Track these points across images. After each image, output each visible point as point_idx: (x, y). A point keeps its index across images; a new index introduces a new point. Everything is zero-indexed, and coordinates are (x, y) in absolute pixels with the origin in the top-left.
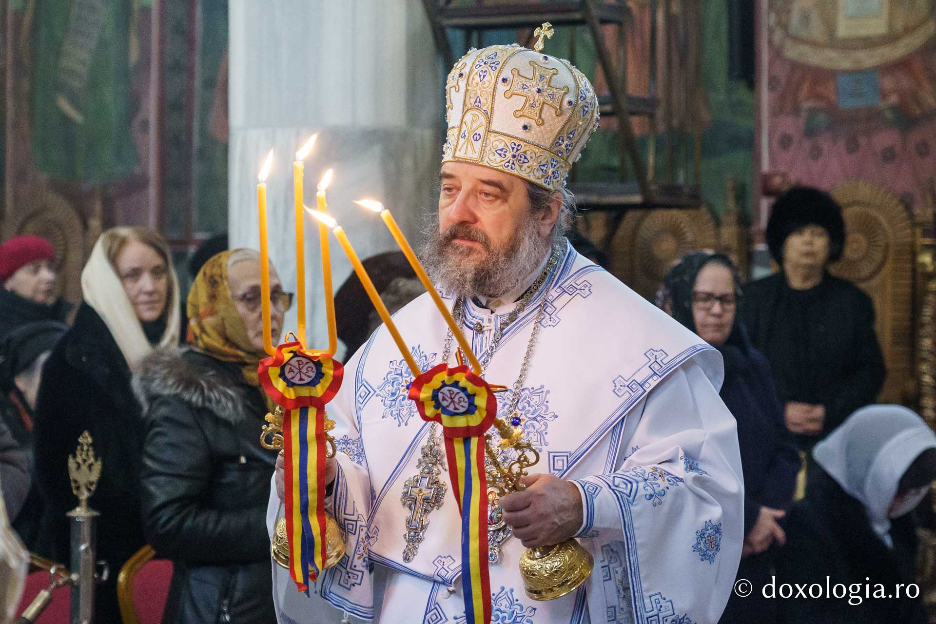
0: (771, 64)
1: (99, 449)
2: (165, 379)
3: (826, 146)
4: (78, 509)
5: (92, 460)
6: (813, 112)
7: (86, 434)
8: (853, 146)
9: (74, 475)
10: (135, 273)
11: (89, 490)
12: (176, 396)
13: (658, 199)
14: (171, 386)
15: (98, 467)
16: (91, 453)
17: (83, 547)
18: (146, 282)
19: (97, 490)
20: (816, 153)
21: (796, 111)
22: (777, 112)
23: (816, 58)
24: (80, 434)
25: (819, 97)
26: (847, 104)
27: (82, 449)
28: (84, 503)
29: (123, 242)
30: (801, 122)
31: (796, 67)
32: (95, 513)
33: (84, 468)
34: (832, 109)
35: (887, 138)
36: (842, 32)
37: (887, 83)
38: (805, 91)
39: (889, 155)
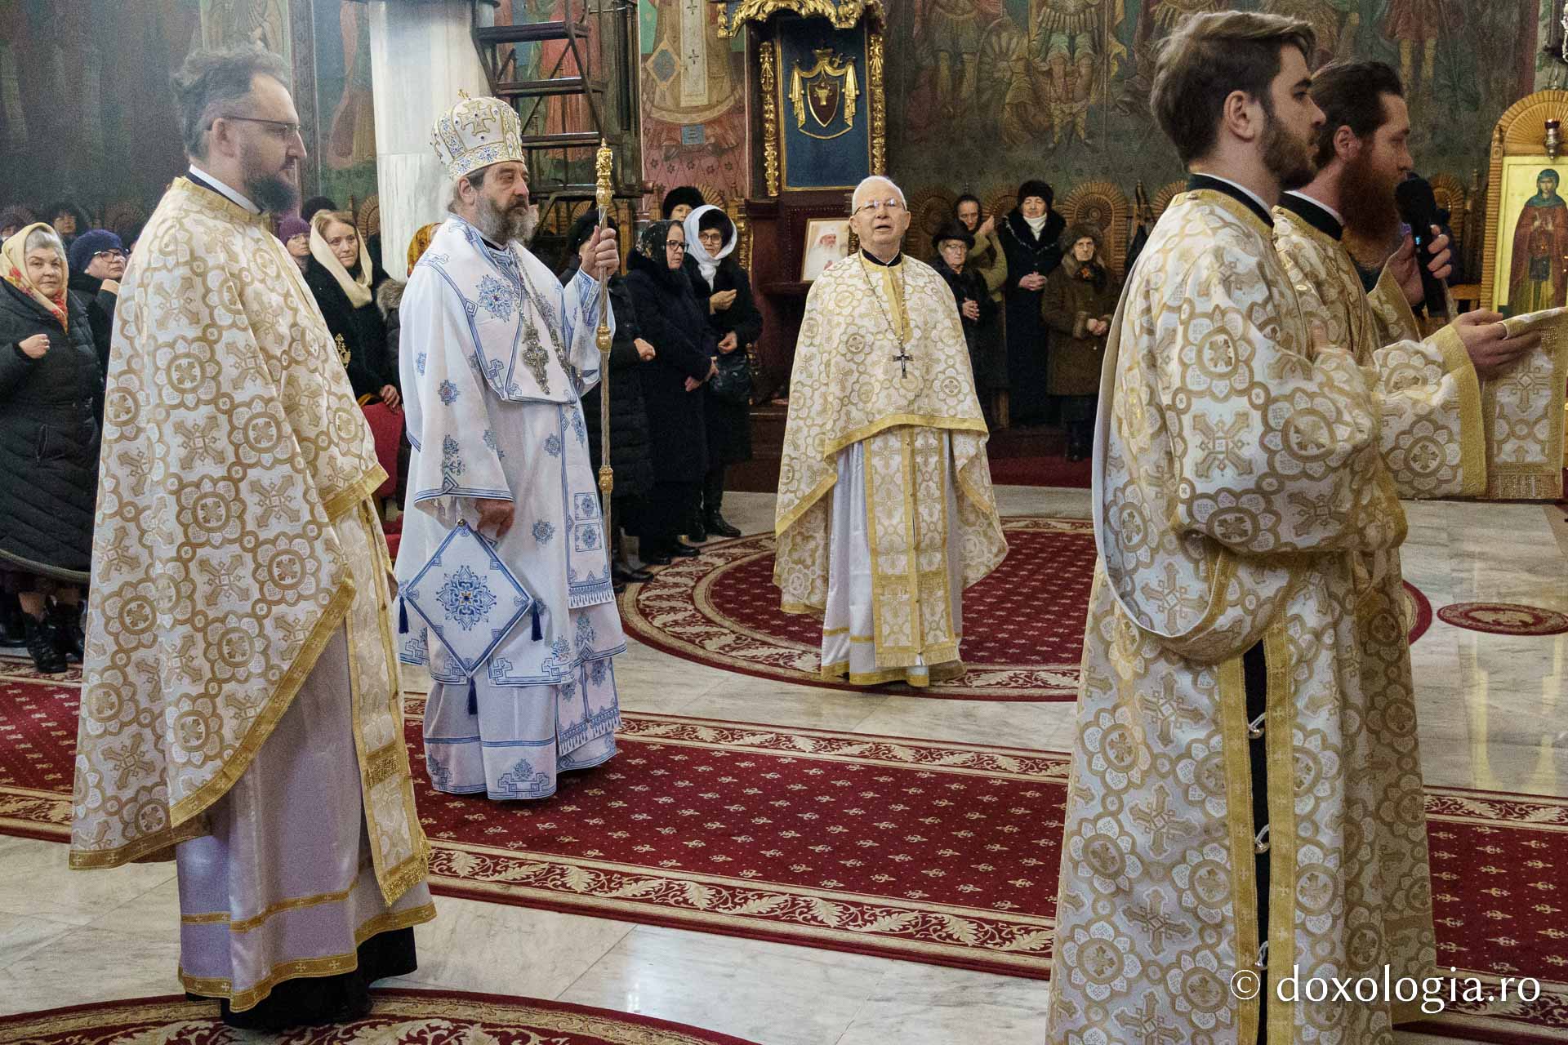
6: (668, 148)
10: (337, 241)
13: (625, 193)
18: (344, 245)
20: (671, 170)
21: (660, 147)
22: (649, 148)
23: (668, 118)
25: (671, 139)
26: (688, 143)
29: (328, 222)
30: (663, 153)
31: (659, 123)
34: (679, 146)
35: (710, 161)
36: (683, 104)
37: (709, 131)
38: (664, 136)
39: (711, 170)
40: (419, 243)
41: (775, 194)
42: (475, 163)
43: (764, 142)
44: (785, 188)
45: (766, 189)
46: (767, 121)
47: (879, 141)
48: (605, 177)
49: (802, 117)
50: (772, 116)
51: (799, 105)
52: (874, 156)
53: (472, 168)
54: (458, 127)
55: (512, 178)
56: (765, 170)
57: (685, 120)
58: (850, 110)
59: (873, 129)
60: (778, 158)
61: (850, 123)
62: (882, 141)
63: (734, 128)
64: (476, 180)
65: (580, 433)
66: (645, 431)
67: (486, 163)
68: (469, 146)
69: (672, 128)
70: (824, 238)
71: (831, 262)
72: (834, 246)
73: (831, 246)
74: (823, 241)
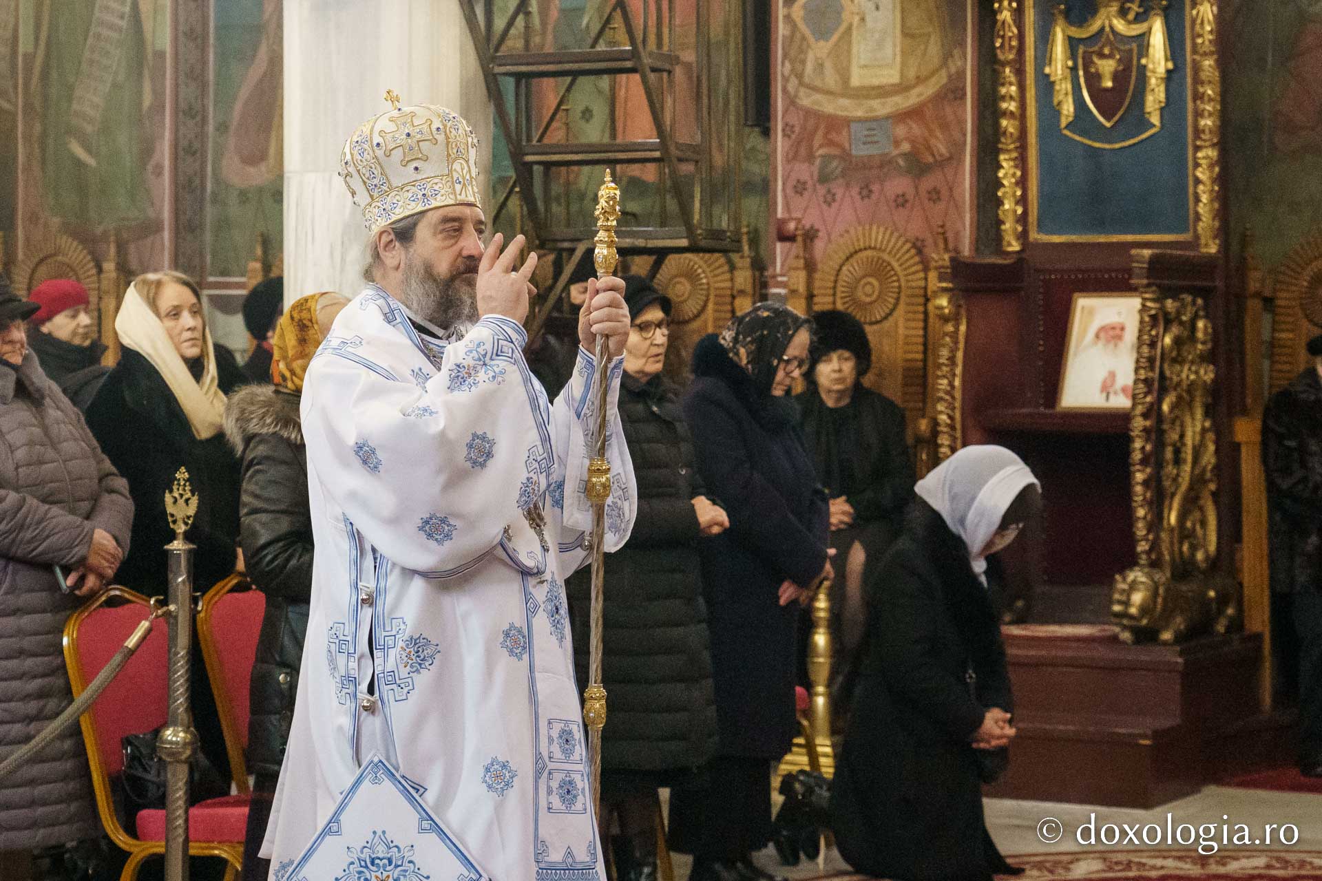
0: (785, 112)
1: (196, 485)
2: (263, 418)
3: (839, 192)
4: (175, 542)
5: (189, 495)
6: (827, 159)
7: (183, 469)
8: (866, 192)
9: (170, 509)
11: (186, 524)
12: (275, 433)
14: (269, 425)
15: (194, 501)
16: (188, 488)
17: (180, 580)
18: (187, 320)
19: (193, 524)
20: (830, 199)
21: (810, 158)
22: (791, 158)
23: (830, 107)
24: (177, 469)
25: (831, 143)
26: (861, 151)
27: (179, 485)
28: (181, 537)
29: (159, 284)
30: (816, 169)
31: (808, 113)
32: (192, 546)
33: (181, 502)
34: (845, 156)
35: (899, 185)
36: (855, 81)
37: (901, 131)
38: (818, 139)
39: (901, 202)
40: (299, 325)
41: (1015, 247)
42: (404, 208)
43: (997, 152)
44: (1034, 236)
45: (998, 238)
46: (1004, 114)
47: (1208, 154)
48: (608, 229)
49: (1068, 108)
50: (1012, 106)
51: (1063, 88)
52: (1198, 181)
53: (399, 213)
54: (379, 153)
55: (459, 230)
56: (1000, 202)
57: (855, 109)
58: (1155, 97)
59: (1198, 132)
60: (1022, 182)
61: (1155, 119)
62: (1213, 153)
63: (945, 127)
64: (404, 233)
65: (556, 624)
66: (706, 656)
67: (420, 208)
68: (396, 182)
69: (834, 124)
70: (1103, 329)
71: (1112, 375)
72: (1121, 345)
73: (1116, 345)
74: (1102, 335)
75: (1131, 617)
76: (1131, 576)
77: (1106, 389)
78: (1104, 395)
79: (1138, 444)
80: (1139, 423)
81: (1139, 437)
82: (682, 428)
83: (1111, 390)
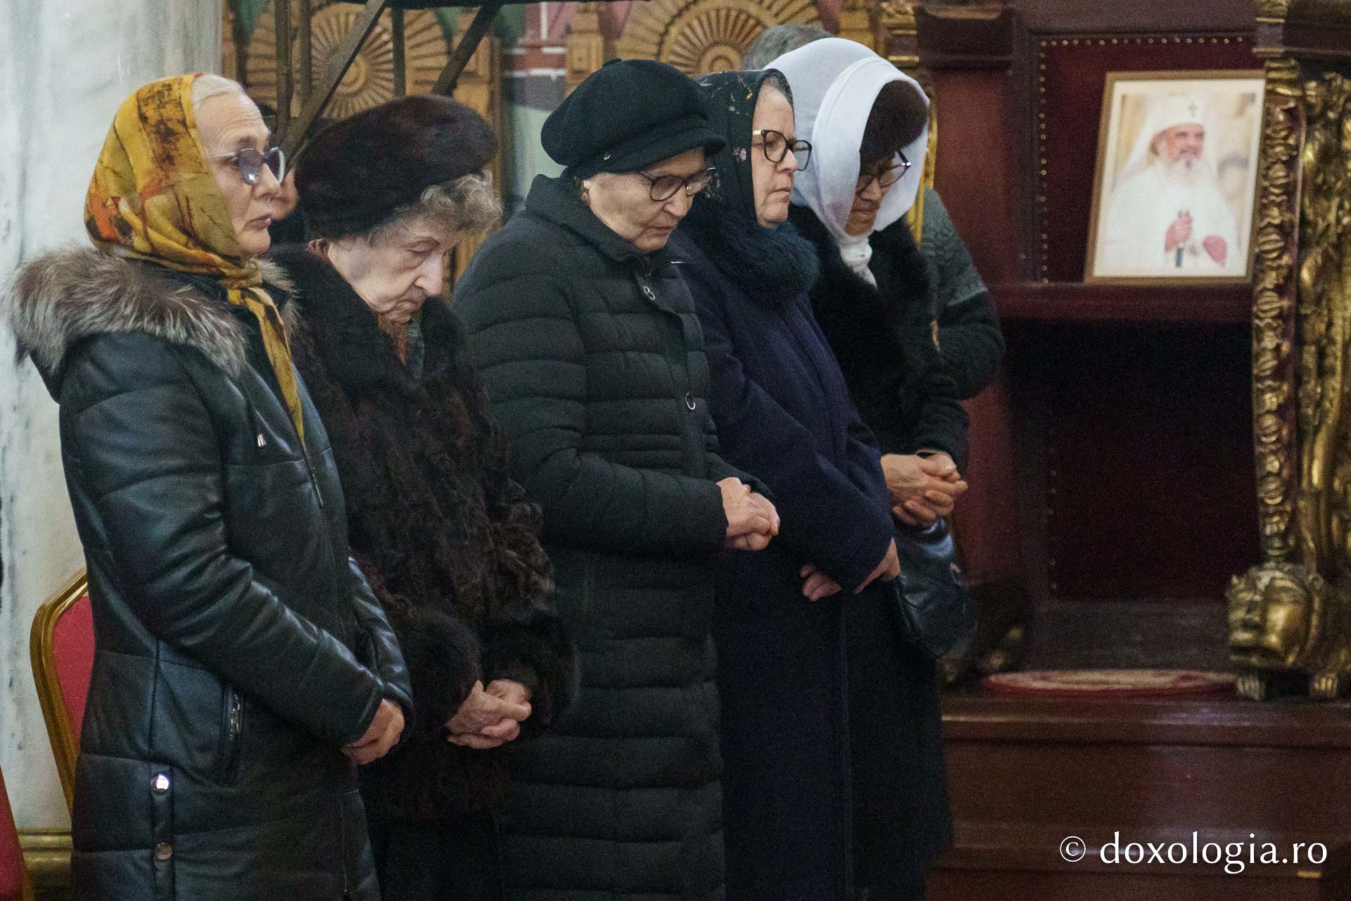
40: (158, 132)
70: (1163, 135)
71: (1186, 219)
72: (1198, 164)
73: (1189, 164)
74: (1162, 146)
75: (1267, 652)
76: (1265, 578)
77: (1175, 243)
78: (1173, 254)
79: (1269, 341)
80: (1270, 304)
81: (1269, 327)
82: (692, 325)
83: (1185, 245)
